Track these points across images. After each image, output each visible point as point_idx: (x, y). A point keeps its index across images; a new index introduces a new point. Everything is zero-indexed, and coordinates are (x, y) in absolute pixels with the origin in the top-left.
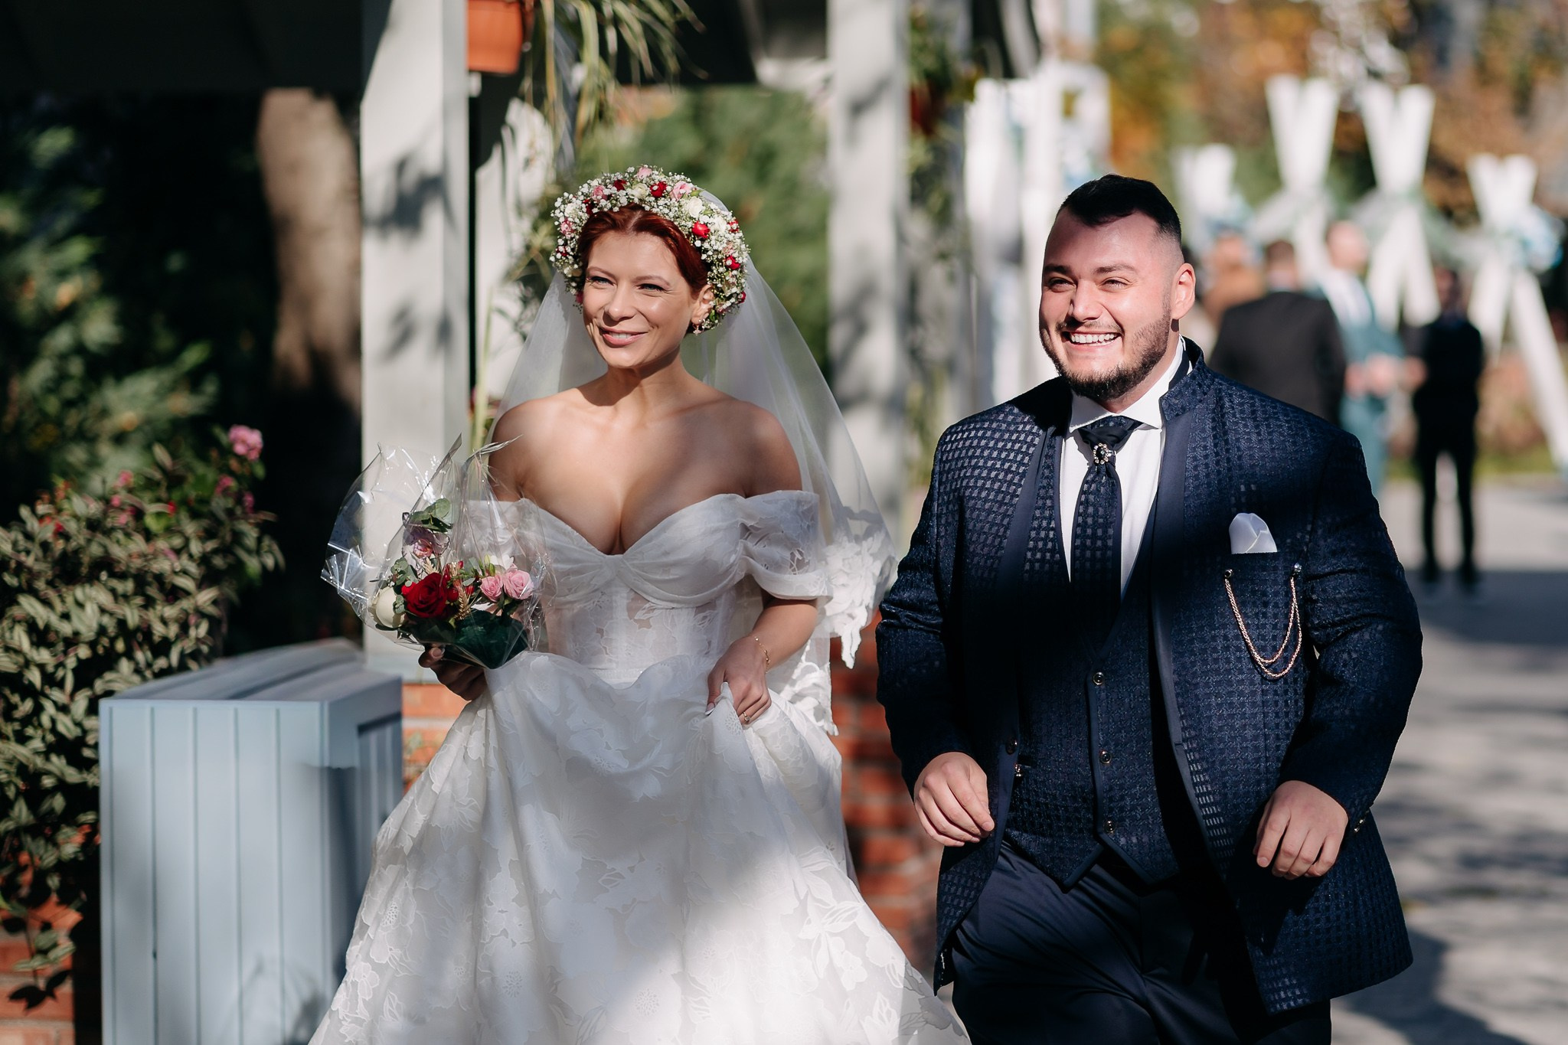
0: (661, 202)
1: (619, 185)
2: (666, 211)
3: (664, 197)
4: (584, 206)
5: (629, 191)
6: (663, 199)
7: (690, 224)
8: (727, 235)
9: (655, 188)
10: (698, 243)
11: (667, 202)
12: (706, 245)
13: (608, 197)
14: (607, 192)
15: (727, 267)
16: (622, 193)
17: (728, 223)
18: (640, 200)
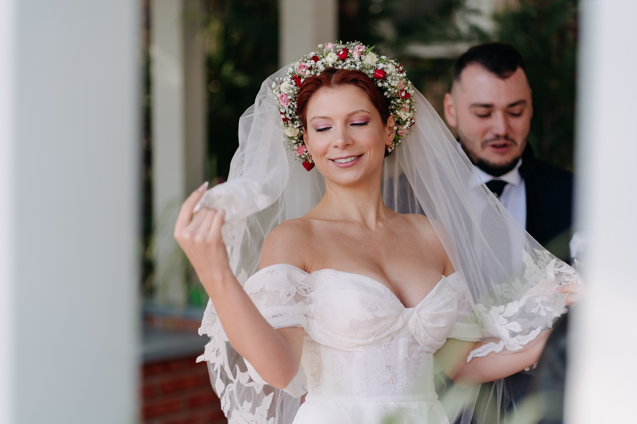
0: (348, 61)
1: (316, 59)
2: (353, 66)
3: (349, 57)
4: (293, 81)
5: (323, 60)
6: (349, 59)
7: (372, 72)
8: (398, 75)
9: (341, 53)
10: (380, 85)
11: (352, 60)
12: (386, 84)
13: (310, 69)
14: (308, 65)
15: (403, 98)
16: (319, 63)
17: (396, 67)
18: (333, 65)
